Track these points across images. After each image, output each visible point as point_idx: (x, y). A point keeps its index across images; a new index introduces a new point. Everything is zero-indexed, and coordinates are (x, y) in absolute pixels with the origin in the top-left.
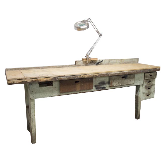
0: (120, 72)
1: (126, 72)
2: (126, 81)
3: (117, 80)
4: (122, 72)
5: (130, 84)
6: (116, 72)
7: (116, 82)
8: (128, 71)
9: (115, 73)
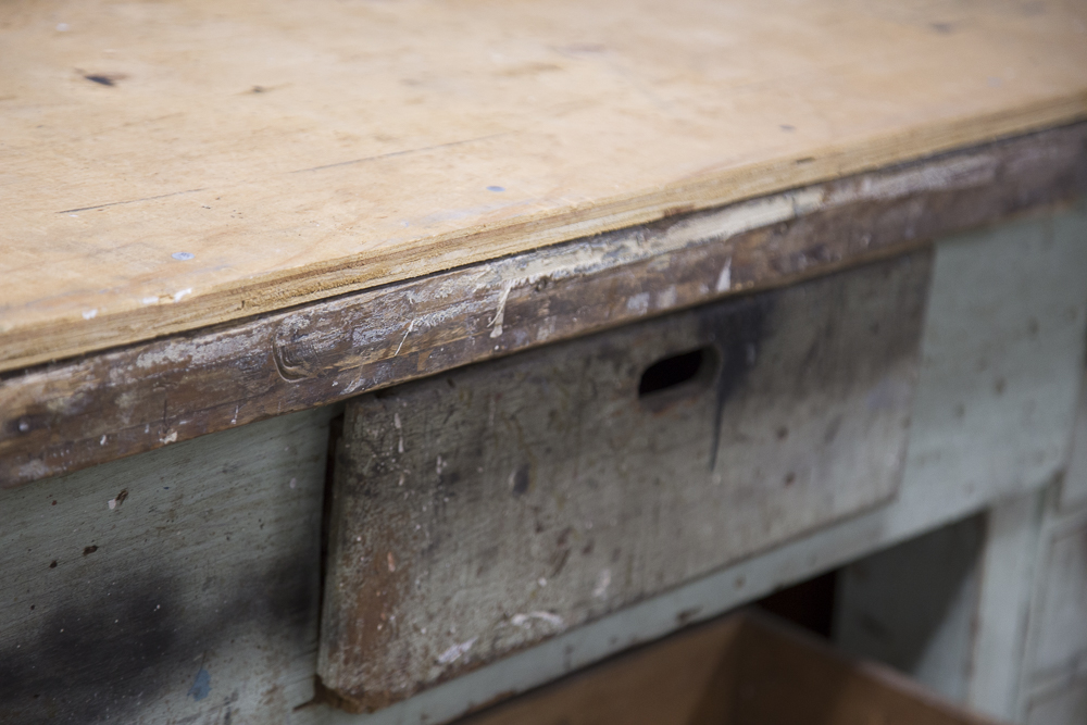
0: (634, 248)
1: (778, 211)
2: (736, 466)
3: (523, 485)
4: (677, 237)
5: (807, 518)
6: (537, 270)
7: (487, 556)
8: (811, 200)
9: (510, 282)
